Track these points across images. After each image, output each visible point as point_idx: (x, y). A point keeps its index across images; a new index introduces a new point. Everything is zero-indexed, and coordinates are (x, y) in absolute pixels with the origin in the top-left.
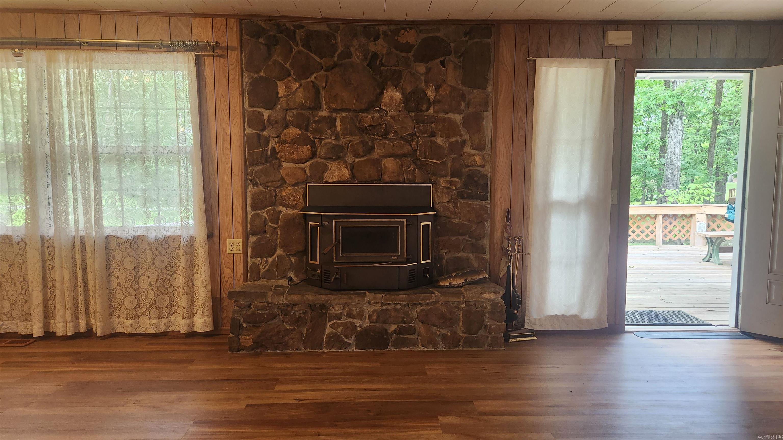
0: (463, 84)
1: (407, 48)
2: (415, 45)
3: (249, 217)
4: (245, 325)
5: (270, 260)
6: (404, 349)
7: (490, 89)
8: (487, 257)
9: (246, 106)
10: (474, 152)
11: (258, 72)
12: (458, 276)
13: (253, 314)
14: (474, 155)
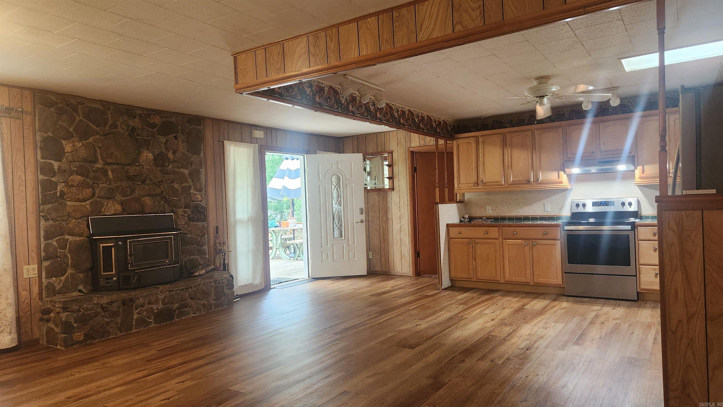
0: (188, 151)
1: (153, 126)
2: (158, 125)
3: (43, 246)
4: (75, 325)
5: (63, 278)
6: (183, 318)
7: (202, 155)
8: (207, 256)
9: (39, 157)
10: (196, 192)
11: (46, 133)
12: (202, 269)
13: (83, 314)
14: (196, 194)
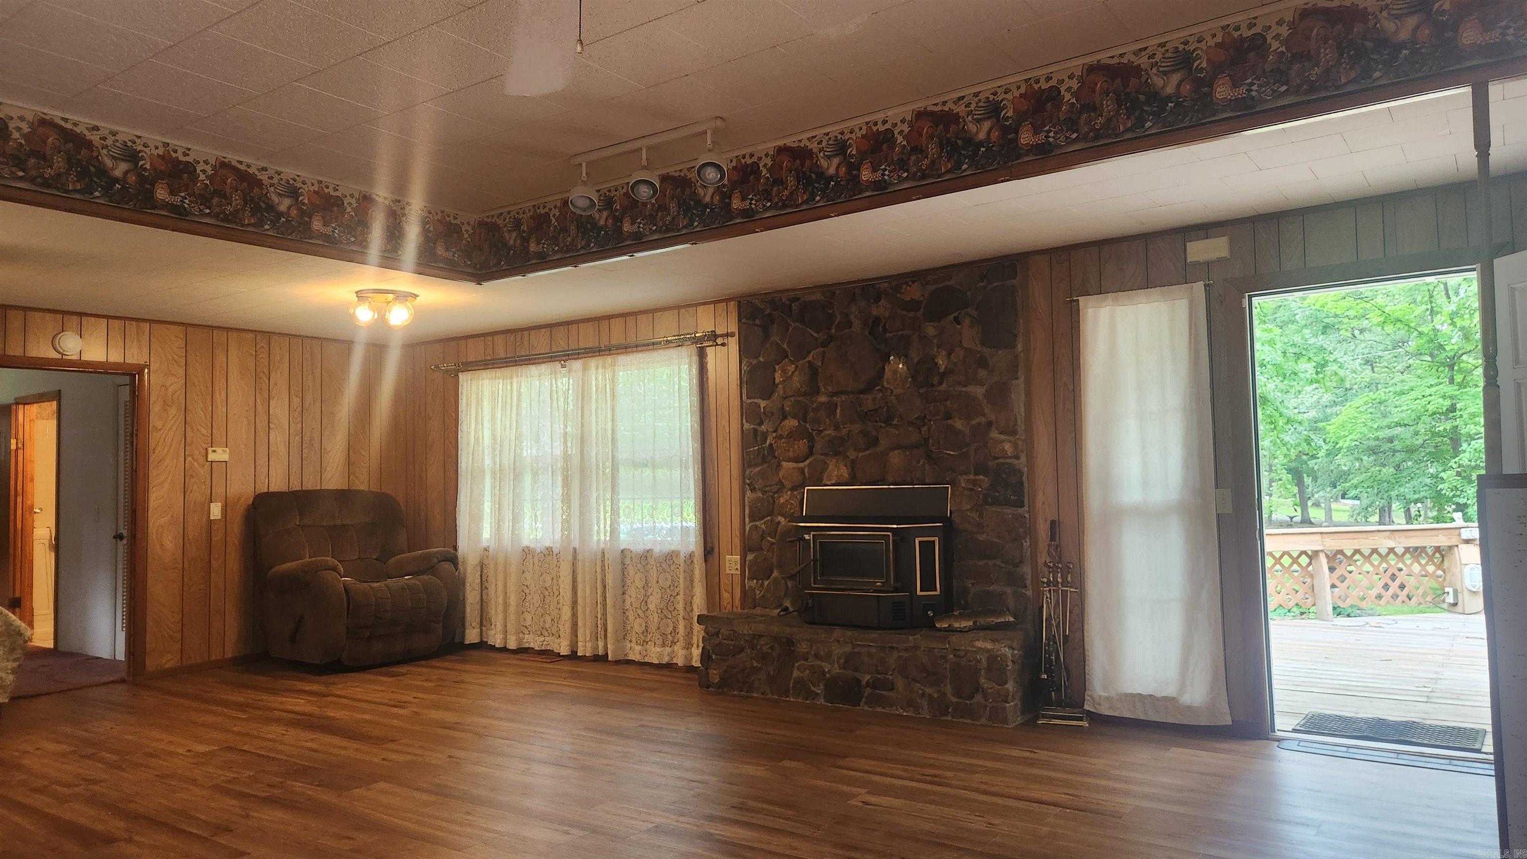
0: (983, 344)
1: (914, 305)
2: (922, 302)
3: (747, 529)
4: (714, 657)
5: (766, 583)
6: (879, 709)
7: (1020, 347)
8: (1029, 593)
9: (744, 398)
10: (1002, 437)
11: (756, 358)
12: (962, 617)
13: (720, 643)
14: (1003, 441)
